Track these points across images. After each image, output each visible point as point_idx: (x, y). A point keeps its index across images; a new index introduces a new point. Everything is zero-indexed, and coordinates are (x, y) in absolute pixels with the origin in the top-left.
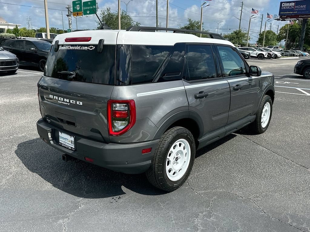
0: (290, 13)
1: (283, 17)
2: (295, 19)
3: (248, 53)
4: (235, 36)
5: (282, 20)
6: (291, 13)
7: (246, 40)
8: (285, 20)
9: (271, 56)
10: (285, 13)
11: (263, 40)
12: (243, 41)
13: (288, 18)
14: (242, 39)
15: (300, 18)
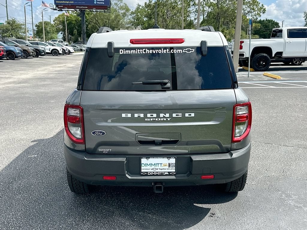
0: (66, 2)
1: (59, 6)
2: (73, 10)
3: (43, 49)
4: (9, 28)
5: (59, 10)
6: (68, 2)
7: (25, 33)
8: (62, 11)
9: (65, 51)
10: (61, 2)
11: (42, 33)
12: (20, 34)
13: (66, 9)
14: (19, 31)
15: (78, 8)
